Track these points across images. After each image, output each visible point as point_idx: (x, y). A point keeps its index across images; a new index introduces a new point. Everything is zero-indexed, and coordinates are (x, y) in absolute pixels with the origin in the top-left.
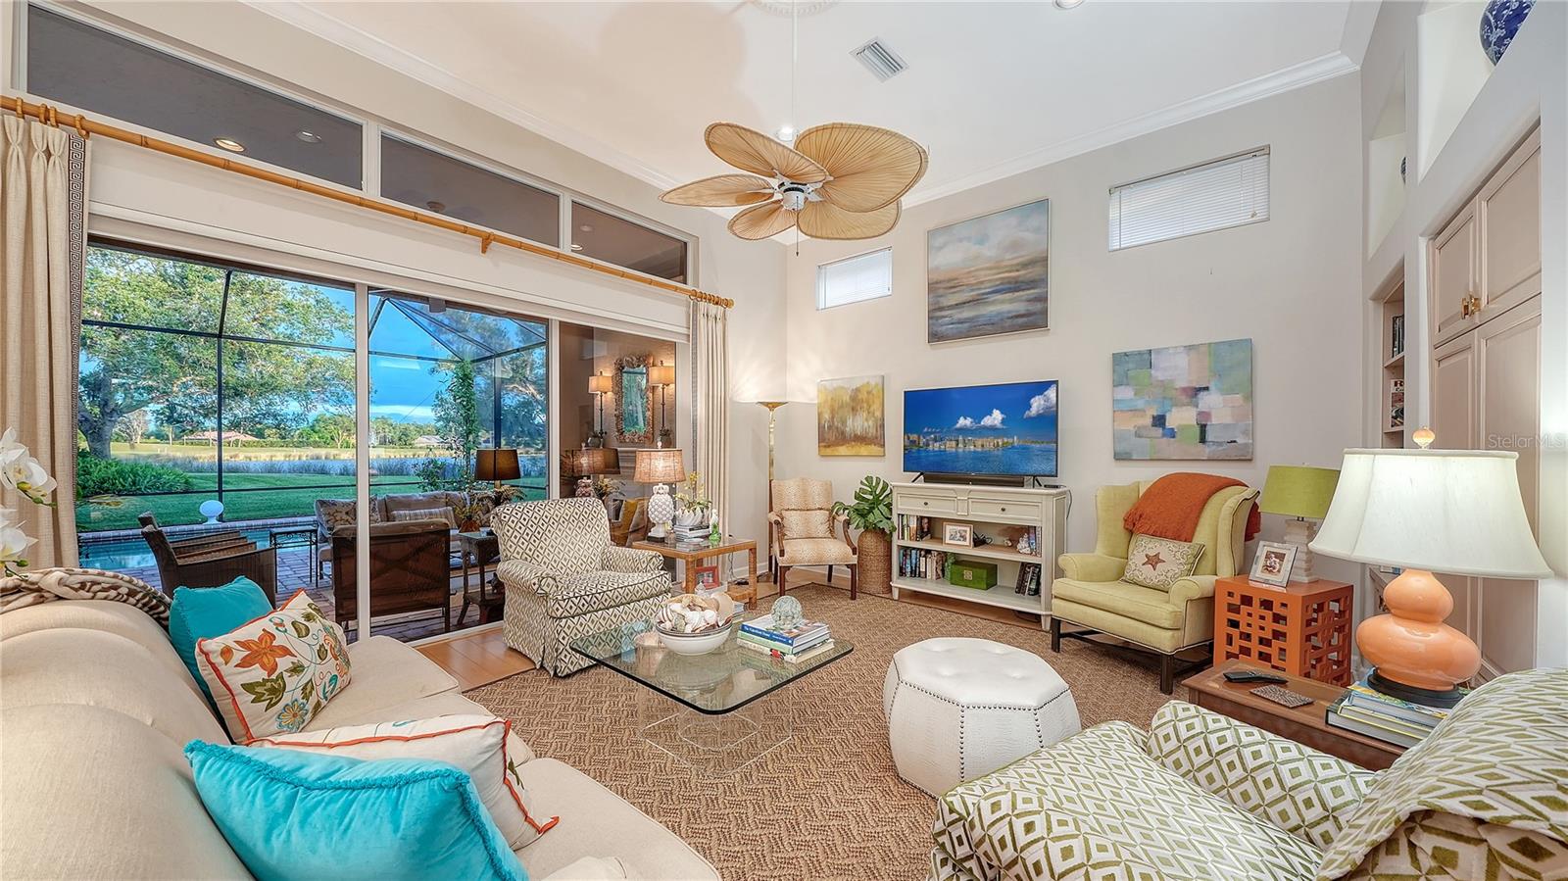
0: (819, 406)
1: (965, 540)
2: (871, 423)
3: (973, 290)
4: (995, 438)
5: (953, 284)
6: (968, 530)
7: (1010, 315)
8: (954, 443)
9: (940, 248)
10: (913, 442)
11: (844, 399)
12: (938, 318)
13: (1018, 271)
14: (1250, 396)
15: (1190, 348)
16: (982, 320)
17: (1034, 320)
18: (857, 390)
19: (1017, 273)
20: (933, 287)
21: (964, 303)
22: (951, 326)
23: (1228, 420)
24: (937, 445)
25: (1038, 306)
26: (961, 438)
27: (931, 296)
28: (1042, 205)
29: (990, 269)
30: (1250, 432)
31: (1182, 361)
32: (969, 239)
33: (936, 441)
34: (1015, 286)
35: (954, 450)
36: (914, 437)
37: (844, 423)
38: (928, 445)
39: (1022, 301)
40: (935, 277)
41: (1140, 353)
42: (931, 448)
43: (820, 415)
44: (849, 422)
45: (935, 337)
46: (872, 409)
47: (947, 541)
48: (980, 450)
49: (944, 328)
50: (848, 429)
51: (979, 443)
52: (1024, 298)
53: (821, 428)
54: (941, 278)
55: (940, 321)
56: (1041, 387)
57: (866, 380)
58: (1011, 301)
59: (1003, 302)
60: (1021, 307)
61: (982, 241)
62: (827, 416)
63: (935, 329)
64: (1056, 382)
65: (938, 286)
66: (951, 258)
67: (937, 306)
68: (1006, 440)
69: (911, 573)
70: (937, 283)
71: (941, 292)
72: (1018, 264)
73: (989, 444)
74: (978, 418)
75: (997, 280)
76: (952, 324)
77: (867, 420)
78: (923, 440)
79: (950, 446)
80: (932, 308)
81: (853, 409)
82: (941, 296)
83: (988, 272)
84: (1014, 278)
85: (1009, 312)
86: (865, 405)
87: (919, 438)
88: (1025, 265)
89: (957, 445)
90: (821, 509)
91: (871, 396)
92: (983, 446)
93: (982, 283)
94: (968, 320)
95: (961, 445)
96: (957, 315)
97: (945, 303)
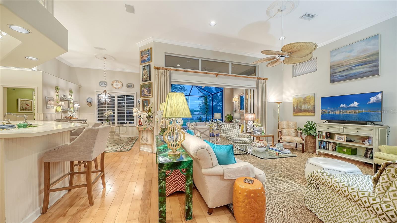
0: (293, 102)
1: (343, 139)
2: (310, 107)
3: (347, 66)
4: (355, 110)
5: (340, 65)
6: (344, 137)
7: (362, 72)
8: (339, 112)
9: (335, 56)
10: (324, 112)
11: (301, 100)
12: (334, 76)
13: (366, 58)
18: (306, 98)
19: (366, 59)
20: (332, 67)
21: (344, 70)
22: (339, 78)
24: (332, 112)
26: (341, 110)
27: (331, 70)
28: (376, 37)
29: (354, 59)
32: (346, 52)
33: (332, 111)
35: (339, 114)
36: (324, 110)
37: (301, 107)
39: (368, 68)
42: (330, 113)
43: (293, 105)
44: (303, 107)
45: (333, 81)
46: (310, 103)
47: (336, 139)
49: (336, 78)
50: (302, 108)
52: (369, 66)
53: (294, 108)
54: (335, 64)
55: (335, 77)
57: (308, 95)
58: (363, 68)
59: (360, 69)
60: (367, 70)
61: (351, 51)
62: (296, 105)
63: (333, 79)
64: (382, 92)
65: (334, 66)
66: (339, 58)
67: (333, 72)
68: (359, 111)
69: (323, 148)
70: (333, 66)
71: (335, 68)
72: (366, 56)
73: (352, 112)
75: (357, 62)
76: (339, 77)
77: (309, 106)
78: (327, 111)
79: (337, 113)
80: (331, 73)
81: (304, 103)
82: (335, 69)
83: (354, 60)
84: (363, 61)
85: (362, 71)
86: (308, 102)
87: (326, 110)
89: (340, 112)
90: (293, 129)
91: (310, 99)
92: (350, 113)
93: (351, 64)
94: (346, 75)
95: (341, 113)
96: (341, 74)
97: (337, 71)
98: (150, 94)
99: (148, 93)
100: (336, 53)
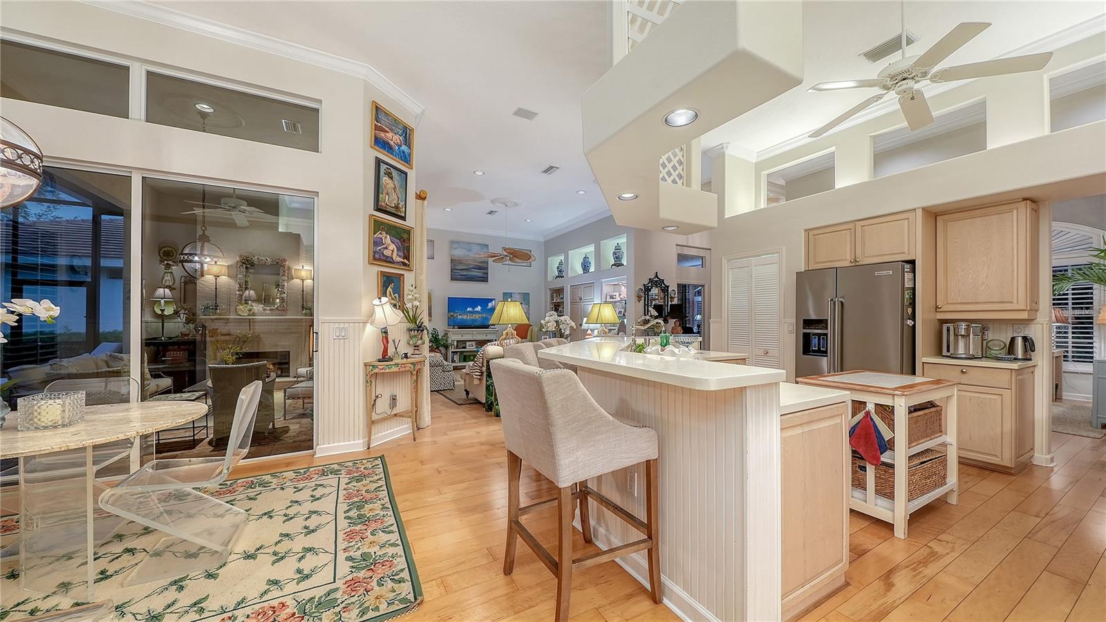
1: (474, 346)
4: (479, 315)
5: (460, 262)
6: (474, 343)
9: (456, 248)
10: (452, 316)
14: (529, 306)
15: (520, 292)
17: (484, 279)
24: (460, 316)
25: (485, 276)
26: (468, 314)
28: (486, 247)
31: (519, 295)
32: (466, 249)
34: (480, 268)
36: (451, 314)
40: (453, 258)
41: (510, 293)
42: (458, 317)
45: (453, 279)
47: (467, 347)
48: (474, 318)
56: (491, 300)
57: (429, 289)
60: (481, 275)
61: (470, 251)
64: (494, 299)
66: (459, 253)
68: (482, 315)
73: (477, 316)
74: (474, 308)
78: (455, 315)
79: (465, 317)
87: (453, 314)
94: (465, 275)
95: (468, 316)
96: (462, 273)
97: (457, 268)
98: (406, 261)
99: (400, 257)
100: (455, 246)
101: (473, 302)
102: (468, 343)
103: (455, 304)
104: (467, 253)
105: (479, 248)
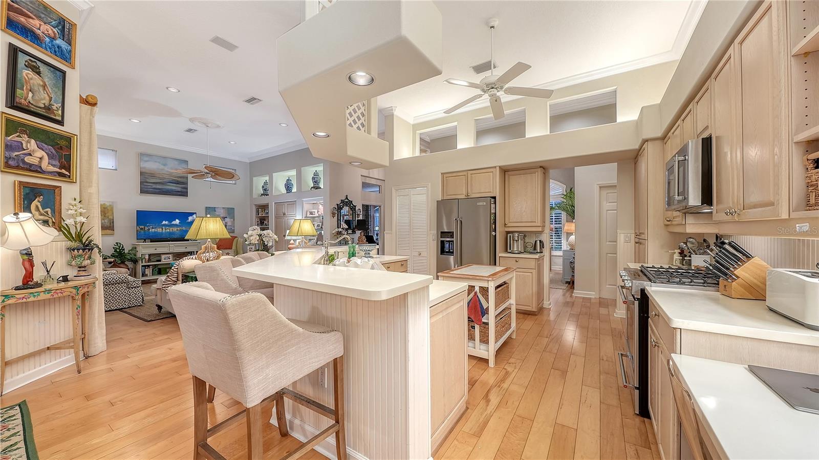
1: (170, 259)
2: (106, 221)
5: (152, 175)
6: (171, 256)
8: (161, 229)
9: (146, 161)
10: (142, 229)
14: (234, 220)
15: (223, 208)
16: (164, 190)
20: (142, 173)
23: (230, 224)
24: (153, 230)
25: (185, 190)
26: (164, 228)
27: (142, 176)
28: (186, 162)
30: (234, 227)
31: (222, 211)
32: (159, 162)
34: (178, 183)
36: (141, 227)
38: (149, 230)
40: (143, 170)
41: (213, 208)
42: (151, 231)
46: (107, 215)
47: (163, 260)
48: (171, 231)
51: (171, 229)
56: (192, 214)
57: (104, 202)
60: (179, 189)
61: (165, 165)
64: (196, 213)
66: (151, 166)
71: (147, 177)
73: (175, 229)
74: (170, 222)
77: (103, 219)
78: (146, 228)
79: (160, 230)
87: (144, 228)
88: (181, 177)
91: (106, 210)
94: (159, 189)
95: (164, 230)
96: (154, 186)
98: (64, 171)
99: (54, 166)
100: (146, 159)
101: (171, 216)
102: (163, 256)
103: (143, 217)
104: (162, 167)
105: (176, 163)
